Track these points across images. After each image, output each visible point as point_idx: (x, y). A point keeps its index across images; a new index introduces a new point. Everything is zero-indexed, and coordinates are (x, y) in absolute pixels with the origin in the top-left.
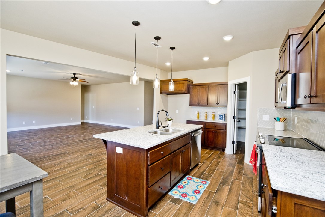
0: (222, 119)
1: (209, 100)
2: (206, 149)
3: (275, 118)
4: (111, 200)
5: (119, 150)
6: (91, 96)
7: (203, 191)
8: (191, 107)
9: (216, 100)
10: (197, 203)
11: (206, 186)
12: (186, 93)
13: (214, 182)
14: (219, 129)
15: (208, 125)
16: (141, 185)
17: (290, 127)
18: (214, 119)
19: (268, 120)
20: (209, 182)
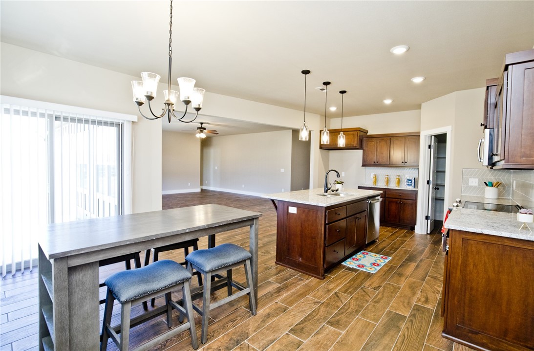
0: (411, 185)
1: (391, 158)
2: (386, 226)
3: (485, 183)
4: (281, 264)
5: (293, 210)
6: (213, 152)
7: (383, 264)
8: (364, 167)
9: (402, 158)
10: (376, 273)
11: (387, 261)
12: (358, 147)
13: (397, 258)
14: (405, 198)
15: (390, 193)
16: (318, 244)
17: (509, 195)
18: (399, 185)
19: (477, 185)
20: (391, 258)
